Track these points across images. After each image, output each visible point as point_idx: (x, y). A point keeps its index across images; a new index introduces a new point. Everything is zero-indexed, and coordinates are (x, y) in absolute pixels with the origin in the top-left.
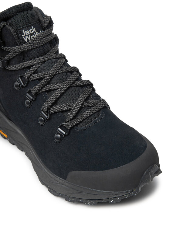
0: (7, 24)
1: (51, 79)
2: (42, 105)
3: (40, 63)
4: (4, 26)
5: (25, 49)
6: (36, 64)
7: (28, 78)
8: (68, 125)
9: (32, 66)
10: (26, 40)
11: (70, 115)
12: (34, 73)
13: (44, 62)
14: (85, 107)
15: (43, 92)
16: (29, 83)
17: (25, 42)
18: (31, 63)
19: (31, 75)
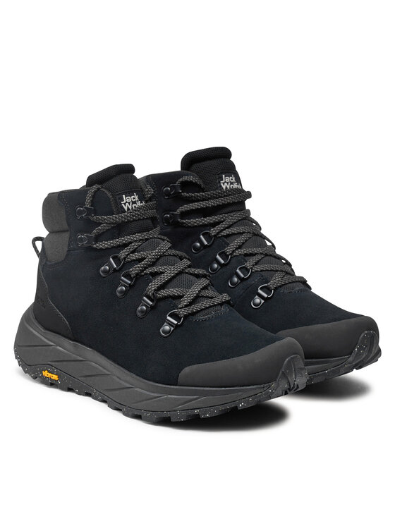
0: (102, 188)
1: (158, 259)
2: (148, 285)
3: (141, 240)
4: (98, 189)
5: (125, 218)
6: (136, 241)
7: (125, 258)
8: (182, 312)
9: (131, 243)
10: (126, 209)
11: (185, 301)
12: (133, 252)
13: (147, 240)
14: (203, 297)
15: (146, 274)
16: (125, 265)
17: (125, 211)
18: (130, 239)
19: (129, 254)
